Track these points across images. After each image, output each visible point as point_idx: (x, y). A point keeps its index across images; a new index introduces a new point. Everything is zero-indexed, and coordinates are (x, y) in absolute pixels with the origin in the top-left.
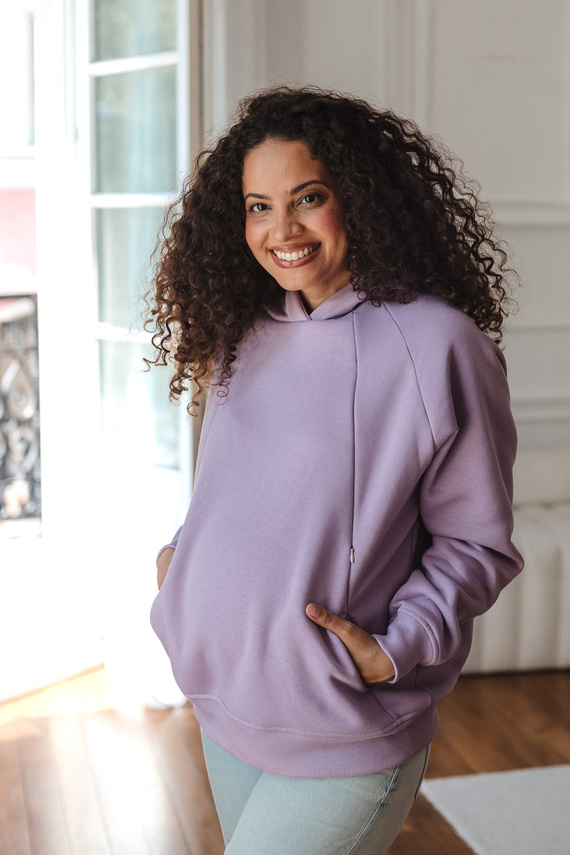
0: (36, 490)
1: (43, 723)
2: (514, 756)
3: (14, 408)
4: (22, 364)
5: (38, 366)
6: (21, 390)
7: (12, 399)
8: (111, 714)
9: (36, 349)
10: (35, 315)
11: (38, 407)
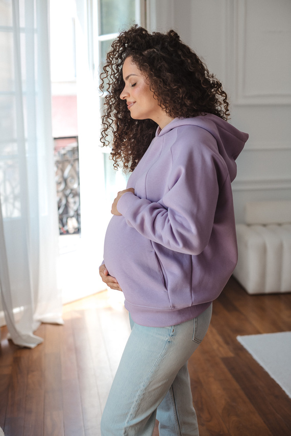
0: (79, 219)
1: (82, 312)
2: (277, 327)
3: (69, 184)
4: (72, 165)
5: (79, 167)
6: (73, 177)
7: (68, 180)
8: (110, 309)
9: (78, 159)
10: (78, 147)
11: (79, 184)
